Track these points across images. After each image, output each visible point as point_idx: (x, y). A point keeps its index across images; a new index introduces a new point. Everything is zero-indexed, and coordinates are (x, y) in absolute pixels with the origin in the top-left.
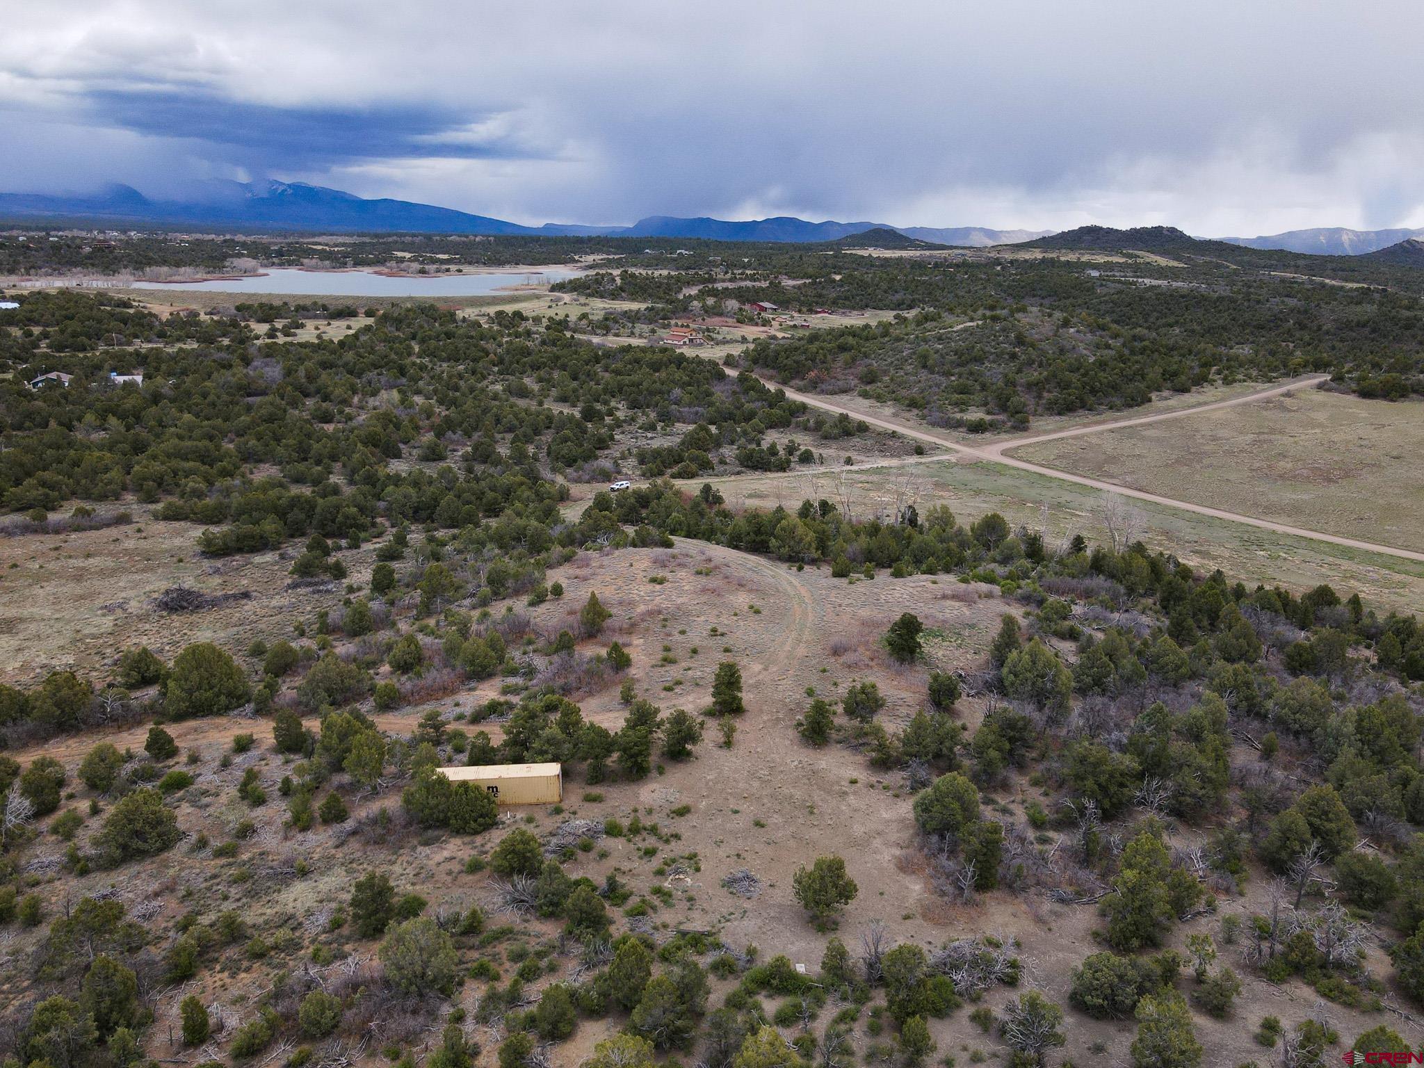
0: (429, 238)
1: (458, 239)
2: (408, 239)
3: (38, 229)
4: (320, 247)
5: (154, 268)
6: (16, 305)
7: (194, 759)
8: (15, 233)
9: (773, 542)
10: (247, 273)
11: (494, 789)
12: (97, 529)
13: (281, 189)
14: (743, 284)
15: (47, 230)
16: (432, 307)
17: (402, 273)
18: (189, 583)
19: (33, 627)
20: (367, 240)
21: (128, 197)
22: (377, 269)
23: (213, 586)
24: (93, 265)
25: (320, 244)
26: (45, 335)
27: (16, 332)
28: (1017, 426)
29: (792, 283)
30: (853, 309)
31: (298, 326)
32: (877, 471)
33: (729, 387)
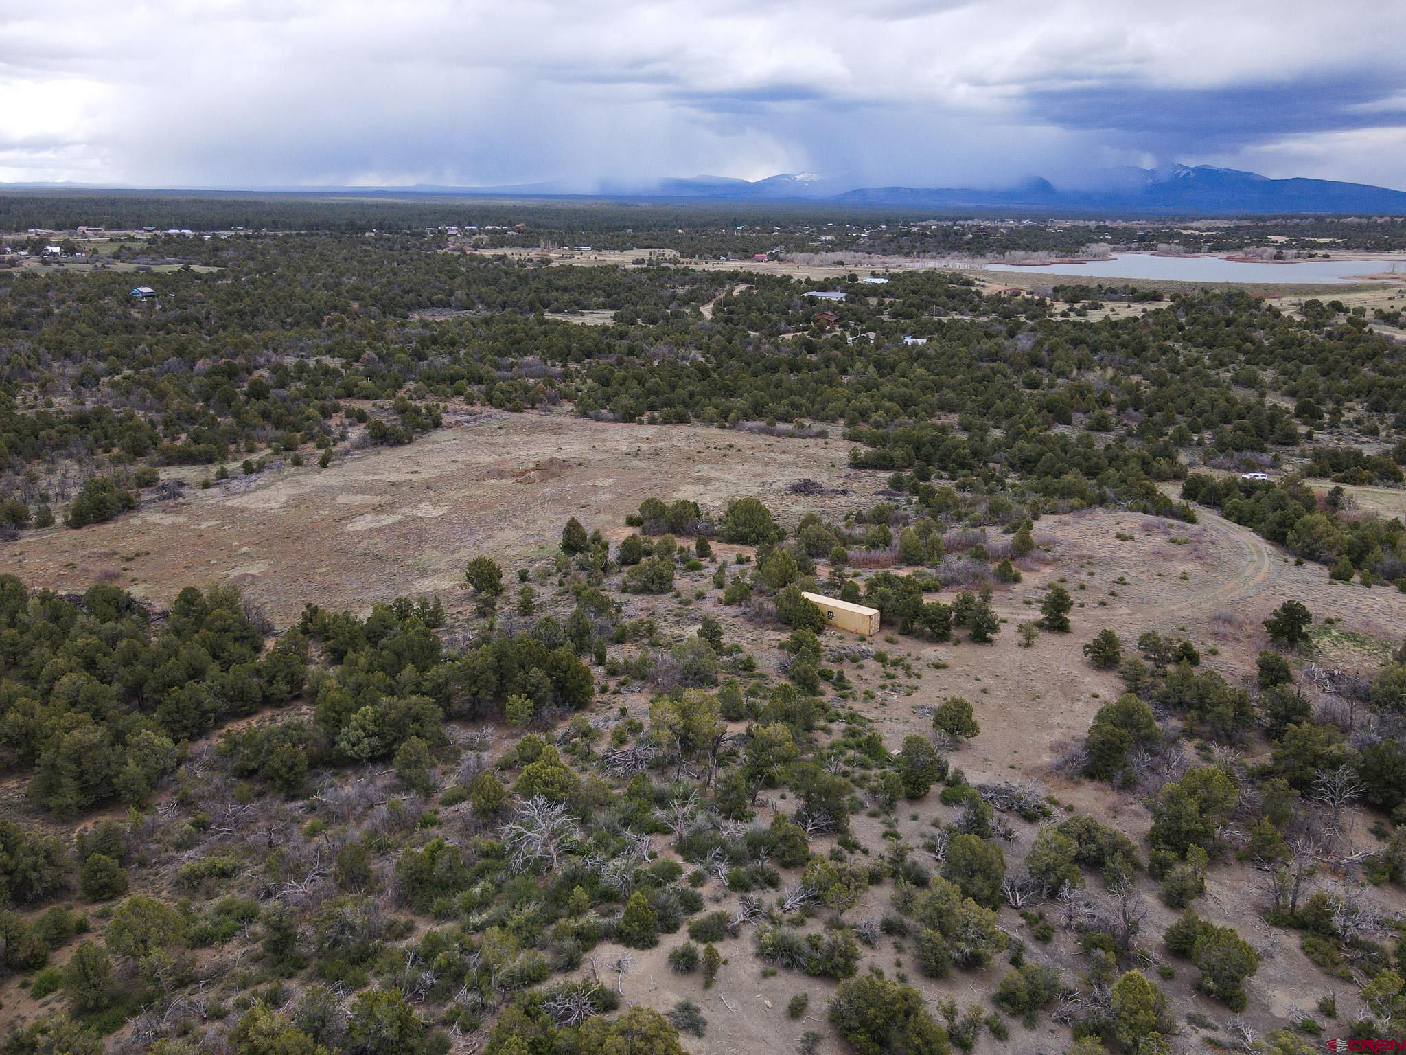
0: (1319, 219)
1: (1357, 220)
2: (1292, 222)
3: (946, 219)
4: (1189, 232)
5: (1013, 253)
6: (885, 281)
7: (712, 560)
8: (930, 223)
9: (1291, 535)
10: (1096, 257)
11: (831, 614)
13: (1185, 172)
15: (955, 220)
16: (1241, 294)
17: (1258, 258)
18: (821, 479)
19: (718, 484)
20: (1244, 223)
21: (1042, 187)
22: (1233, 254)
23: (834, 483)
24: (968, 249)
25: (1191, 228)
26: (891, 305)
27: (873, 301)
31: (1097, 307)
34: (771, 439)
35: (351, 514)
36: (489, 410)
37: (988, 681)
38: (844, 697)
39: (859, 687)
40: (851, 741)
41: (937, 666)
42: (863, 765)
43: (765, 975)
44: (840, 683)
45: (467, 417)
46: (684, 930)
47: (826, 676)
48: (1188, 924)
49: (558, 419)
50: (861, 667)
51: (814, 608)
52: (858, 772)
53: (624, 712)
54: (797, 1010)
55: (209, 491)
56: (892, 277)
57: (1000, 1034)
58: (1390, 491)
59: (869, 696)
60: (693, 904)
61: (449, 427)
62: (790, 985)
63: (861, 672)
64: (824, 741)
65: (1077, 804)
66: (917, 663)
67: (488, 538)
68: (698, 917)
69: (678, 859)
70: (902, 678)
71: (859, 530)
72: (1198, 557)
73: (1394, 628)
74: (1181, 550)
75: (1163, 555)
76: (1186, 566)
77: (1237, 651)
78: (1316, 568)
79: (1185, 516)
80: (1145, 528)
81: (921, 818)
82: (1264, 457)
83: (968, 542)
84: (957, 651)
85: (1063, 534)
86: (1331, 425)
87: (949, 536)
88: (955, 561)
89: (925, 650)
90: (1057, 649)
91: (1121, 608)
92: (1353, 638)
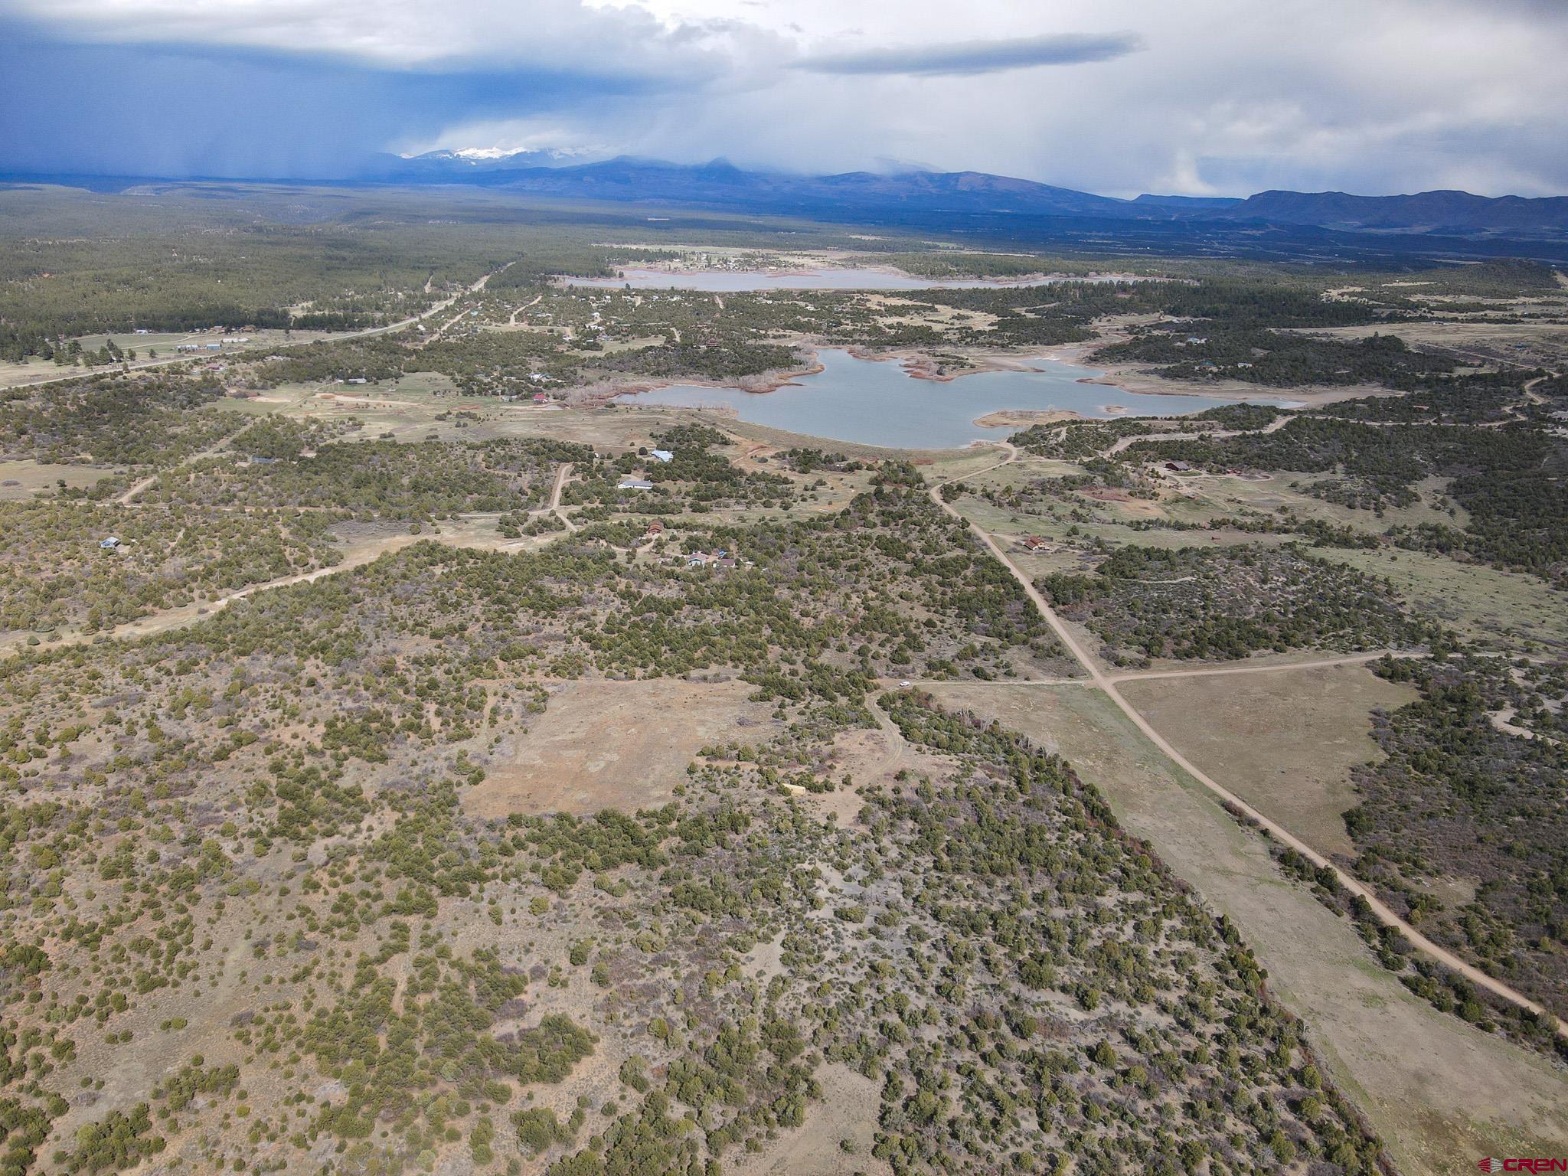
6: (671, 456)
7: (743, 771)
12: (721, 682)
18: (745, 715)
23: (752, 716)
27: (671, 487)
28: (1144, 665)
29: (1224, 434)
30: (1264, 469)
31: (821, 483)
32: (1036, 687)
33: (1018, 606)
34: (708, 685)
36: (561, 680)
37: (837, 803)
38: (806, 813)
39: (808, 810)
40: (813, 824)
41: (823, 801)
44: (803, 810)
47: (799, 808)
48: (880, 846)
49: (602, 684)
50: (806, 804)
51: (786, 788)
52: (818, 830)
53: (760, 825)
58: (953, 683)
59: (811, 812)
63: (806, 806)
64: (807, 825)
65: (860, 829)
66: (819, 800)
70: (817, 806)
71: (778, 748)
72: (882, 749)
73: (927, 770)
74: (877, 747)
75: (873, 751)
76: (879, 755)
77: (891, 784)
78: (914, 746)
79: (879, 727)
80: (867, 738)
81: (833, 838)
82: (909, 667)
83: (816, 752)
84: (826, 795)
85: (842, 744)
86: (939, 633)
87: (809, 748)
88: (815, 761)
89: (820, 797)
90: (850, 791)
91: (864, 774)
92: (917, 775)
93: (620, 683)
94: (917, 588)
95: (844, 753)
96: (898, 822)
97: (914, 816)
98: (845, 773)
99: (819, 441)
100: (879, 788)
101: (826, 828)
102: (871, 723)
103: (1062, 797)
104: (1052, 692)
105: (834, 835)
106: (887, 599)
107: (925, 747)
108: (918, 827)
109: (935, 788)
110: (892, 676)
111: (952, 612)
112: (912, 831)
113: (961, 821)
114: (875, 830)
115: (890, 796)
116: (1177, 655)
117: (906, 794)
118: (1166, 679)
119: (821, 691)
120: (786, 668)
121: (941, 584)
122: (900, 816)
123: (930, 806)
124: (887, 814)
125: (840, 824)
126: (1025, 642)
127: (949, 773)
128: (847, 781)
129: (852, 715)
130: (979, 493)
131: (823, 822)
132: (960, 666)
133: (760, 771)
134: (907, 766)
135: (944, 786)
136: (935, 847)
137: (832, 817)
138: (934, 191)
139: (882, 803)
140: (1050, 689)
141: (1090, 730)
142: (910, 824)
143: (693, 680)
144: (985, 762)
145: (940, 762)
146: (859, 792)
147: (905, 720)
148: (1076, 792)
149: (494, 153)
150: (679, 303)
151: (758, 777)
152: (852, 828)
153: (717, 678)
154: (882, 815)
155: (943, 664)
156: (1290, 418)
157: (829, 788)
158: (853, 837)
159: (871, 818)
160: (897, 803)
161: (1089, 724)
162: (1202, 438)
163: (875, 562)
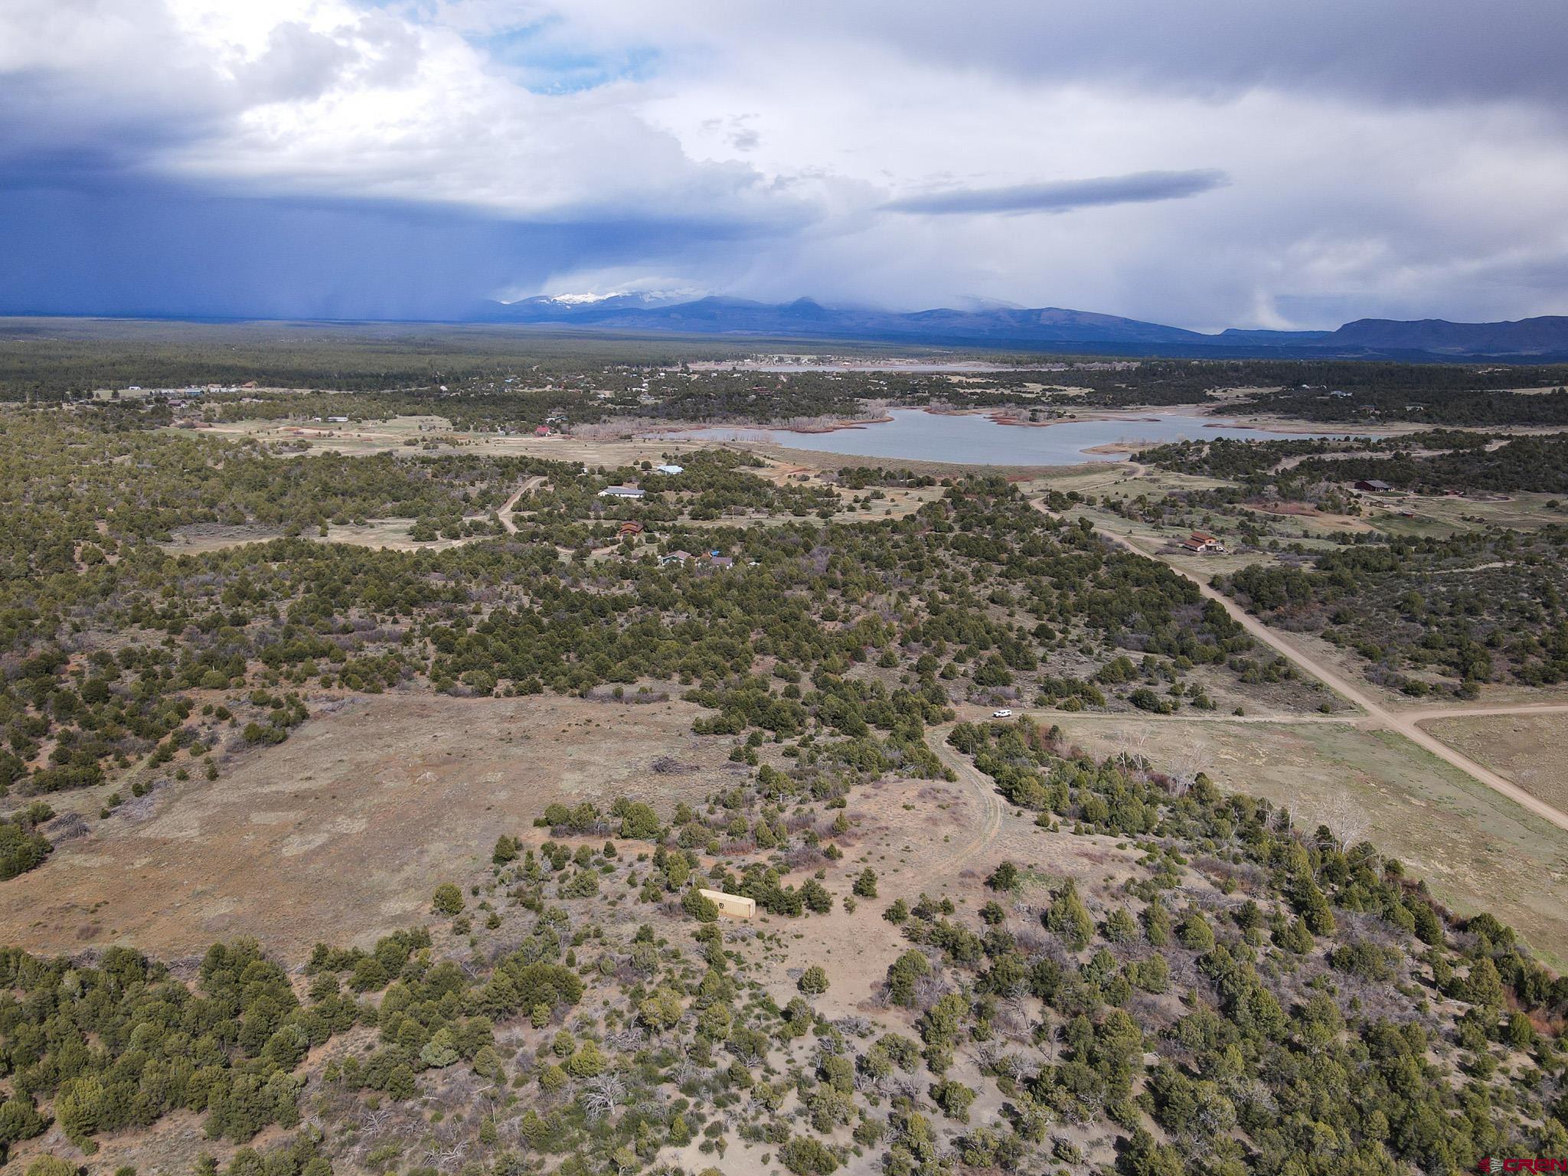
4: (957, 379)
5: (797, 419)
6: (679, 468)
7: (620, 860)
10: (875, 417)
11: (720, 905)
12: (648, 703)
14: (1359, 455)
17: (1014, 420)
18: (675, 755)
22: (994, 413)
23: (687, 758)
24: (754, 414)
26: (691, 502)
27: (670, 496)
28: (1463, 694)
29: (1426, 453)
30: (1497, 489)
31: (879, 496)
32: (1260, 726)
33: (1195, 613)
34: (621, 707)
35: (278, 837)
36: (348, 692)
37: (831, 944)
38: (743, 969)
39: (751, 961)
40: (755, 1002)
41: (797, 937)
42: (767, 1019)
43: (747, 1147)
44: (739, 960)
45: (330, 705)
46: (701, 1133)
47: (729, 954)
48: (943, 1082)
49: (420, 698)
50: (749, 944)
51: (709, 903)
52: (764, 1023)
53: (606, 1003)
54: (765, 1160)
55: (110, 821)
56: (685, 460)
57: (859, 1154)
58: (1095, 715)
59: (759, 966)
60: (701, 1119)
61: (317, 718)
62: (760, 1149)
63: (749, 949)
64: (738, 1004)
65: (887, 1023)
66: (785, 936)
67: (422, 852)
68: (707, 1125)
69: (683, 1096)
70: (777, 950)
71: (720, 814)
72: (956, 819)
73: (1067, 867)
74: (945, 815)
75: (933, 821)
76: (947, 830)
77: (977, 898)
78: (1030, 815)
79: (949, 777)
80: (922, 795)
81: (805, 1048)
82: (1011, 690)
83: (802, 823)
84: (808, 922)
85: (867, 808)
86: (1061, 645)
87: (788, 815)
88: (795, 842)
89: (788, 925)
90: (870, 912)
91: (908, 873)
92: (1043, 878)
93: (460, 700)
94: (1017, 591)
95: (866, 824)
96: (999, 1005)
97: (1044, 985)
98: (862, 868)
99: (879, 460)
100: (947, 908)
101: (787, 1015)
102: (932, 769)
103: (1419, 947)
104: (1294, 735)
105: (810, 1040)
106: (967, 600)
107: (1053, 818)
108: (1055, 1020)
109: (1091, 914)
110: (977, 703)
111: (1080, 620)
112: (1040, 1031)
113: (1171, 1003)
114: (929, 1026)
115: (977, 928)
116: (1523, 678)
117: (1015, 925)
118: (1520, 716)
119: (838, 720)
120: (779, 686)
121: (1056, 587)
122: (997, 984)
123: (1084, 957)
124: (967, 977)
125: (829, 1006)
126: (1217, 660)
127: (1122, 876)
128: (864, 888)
129: (895, 755)
130: (1099, 505)
131: (783, 995)
132: (1106, 693)
133: (659, 862)
134: (1017, 856)
135: (1114, 907)
136: (1118, 1090)
137: (811, 983)
138: (1016, 325)
139: (953, 947)
140: (1289, 730)
141: (1405, 802)
142: (1032, 1009)
143: (595, 697)
144: (1203, 856)
145: (1097, 850)
146: (894, 915)
147: (1007, 768)
148: (1451, 937)
149: (591, 298)
150: (739, 378)
151: (648, 870)
152: (865, 1018)
153: (644, 698)
154: (956, 981)
155: (1073, 686)
156: (1504, 443)
157: (818, 903)
158: (863, 1047)
159: (920, 988)
160: (995, 947)
161: (1400, 791)
162: (1397, 456)
163: (951, 563)
